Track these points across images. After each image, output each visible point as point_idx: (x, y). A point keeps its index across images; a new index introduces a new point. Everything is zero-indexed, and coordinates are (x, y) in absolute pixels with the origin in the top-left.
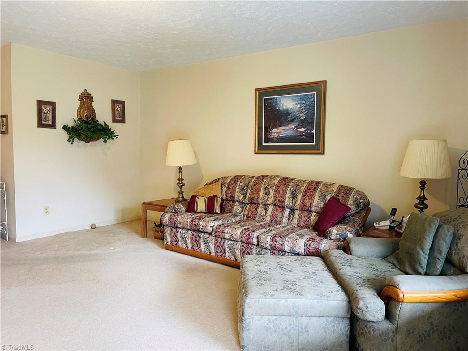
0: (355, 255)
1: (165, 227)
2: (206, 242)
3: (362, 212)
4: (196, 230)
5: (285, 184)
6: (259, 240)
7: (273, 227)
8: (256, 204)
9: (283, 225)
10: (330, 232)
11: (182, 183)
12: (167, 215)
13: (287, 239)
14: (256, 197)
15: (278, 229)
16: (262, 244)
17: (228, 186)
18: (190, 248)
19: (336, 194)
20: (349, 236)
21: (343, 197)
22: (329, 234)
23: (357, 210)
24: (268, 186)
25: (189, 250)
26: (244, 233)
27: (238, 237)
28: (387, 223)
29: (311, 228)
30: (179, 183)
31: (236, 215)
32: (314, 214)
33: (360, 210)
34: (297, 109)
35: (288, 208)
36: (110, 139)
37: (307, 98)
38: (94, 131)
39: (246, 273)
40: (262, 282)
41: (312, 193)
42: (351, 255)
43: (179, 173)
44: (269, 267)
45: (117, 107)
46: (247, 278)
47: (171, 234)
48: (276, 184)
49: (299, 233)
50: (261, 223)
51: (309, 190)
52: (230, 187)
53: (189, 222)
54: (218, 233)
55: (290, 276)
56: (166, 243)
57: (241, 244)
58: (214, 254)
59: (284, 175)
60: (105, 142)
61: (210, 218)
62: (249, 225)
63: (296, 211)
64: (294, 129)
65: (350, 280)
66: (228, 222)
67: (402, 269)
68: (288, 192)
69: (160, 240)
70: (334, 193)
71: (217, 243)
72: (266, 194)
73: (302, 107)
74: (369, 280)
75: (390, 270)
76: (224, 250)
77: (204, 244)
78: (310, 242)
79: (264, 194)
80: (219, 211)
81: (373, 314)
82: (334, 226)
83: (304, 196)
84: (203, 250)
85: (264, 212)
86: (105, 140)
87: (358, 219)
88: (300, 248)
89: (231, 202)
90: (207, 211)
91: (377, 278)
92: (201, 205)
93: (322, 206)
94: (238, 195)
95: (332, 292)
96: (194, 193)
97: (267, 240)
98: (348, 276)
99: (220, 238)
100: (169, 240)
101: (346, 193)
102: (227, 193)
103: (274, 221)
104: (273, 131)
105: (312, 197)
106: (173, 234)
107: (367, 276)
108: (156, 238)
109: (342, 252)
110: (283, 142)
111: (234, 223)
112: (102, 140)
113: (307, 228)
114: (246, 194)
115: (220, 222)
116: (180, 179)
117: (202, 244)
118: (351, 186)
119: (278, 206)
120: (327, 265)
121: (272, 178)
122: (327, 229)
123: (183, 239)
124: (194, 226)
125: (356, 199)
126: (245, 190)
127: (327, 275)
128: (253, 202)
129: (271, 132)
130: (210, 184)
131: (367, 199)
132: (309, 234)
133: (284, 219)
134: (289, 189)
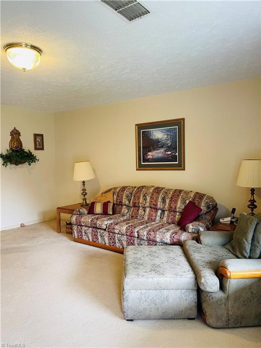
0: (204, 245)
1: (73, 226)
2: (102, 236)
3: (212, 211)
4: (95, 227)
5: (158, 192)
6: (139, 234)
7: (150, 224)
8: (137, 207)
9: (157, 222)
10: (188, 227)
11: (85, 192)
12: (74, 217)
13: (158, 233)
14: (137, 202)
15: (153, 225)
16: (141, 237)
17: (118, 194)
18: (91, 240)
19: (193, 199)
20: (201, 230)
21: (198, 201)
22: (187, 229)
23: (208, 210)
24: (146, 194)
25: (90, 242)
26: (128, 229)
27: (124, 231)
28: (229, 219)
29: (176, 224)
30: (83, 193)
31: (123, 216)
32: (178, 213)
33: (210, 210)
34: (165, 138)
35: (160, 209)
36: (33, 162)
37: (171, 130)
38: (22, 157)
39: (127, 260)
40: (136, 266)
41: (176, 199)
42: (201, 244)
43: (83, 186)
44: (143, 255)
45: (38, 139)
46: (127, 264)
47: (77, 230)
48: (151, 192)
49: (167, 228)
50: (141, 221)
51: (174, 197)
52: (119, 195)
53: (90, 222)
54: (110, 229)
55: (157, 261)
56: (74, 237)
57: (127, 237)
58: (108, 245)
59: (156, 186)
60: (30, 164)
61: (105, 218)
62: (132, 223)
63: (166, 211)
64: (163, 152)
65: (197, 263)
66: (117, 220)
67: (235, 254)
68: (160, 198)
69: (70, 234)
70: (191, 199)
71: (110, 236)
72: (144, 200)
73: (168, 137)
74: (210, 262)
75: (226, 254)
76: (115, 241)
77: (101, 237)
78: (174, 235)
79: (143, 200)
80: (111, 213)
81: (211, 287)
82: (191, 222)
83: (171, 201)
84: (100, 241)
85: (143, 212)
86: (30, 163)
87: (208, 217)
88: (167, 239)
89: (120, 206)
90: (103, 213)
91: (216, 261)
92: (98, 209)
93: (183, 207)
94: (125, 201)
95: (184, 272)
96: (93, 200)
97: (144, 234)
98: (197, 260)
99: (112, 233)
100: (76, 234)
101: (200, 198)
102: (117, 199)
103: (151, 219)
104: (148, 154)
105: (176, 201)
106: (79, 231)
107: (210, 259)
108: (67, 233)
109: (195, 242)
110: (155, 161)
111: (121, 222)
112: (27, 164)
113: (173, 224)
114: (131, 200)
115: (112, 221)
116: (84, 190)
117: (99, 237)
118: (204, 193)
119: (153, 208)
120: (184, 252)
121: (148, 188)
122: (186, 225)
123: (86, 233)
124: (93, 225)
125: (207, 202)
126: (129, 197)
127: (183, 260)
128: (136, 206)
129: (147, 154)
130: (105, 193)
131: (214, 202)
132: (174, 228)
133: (157, 217)
134: (160, 196)
